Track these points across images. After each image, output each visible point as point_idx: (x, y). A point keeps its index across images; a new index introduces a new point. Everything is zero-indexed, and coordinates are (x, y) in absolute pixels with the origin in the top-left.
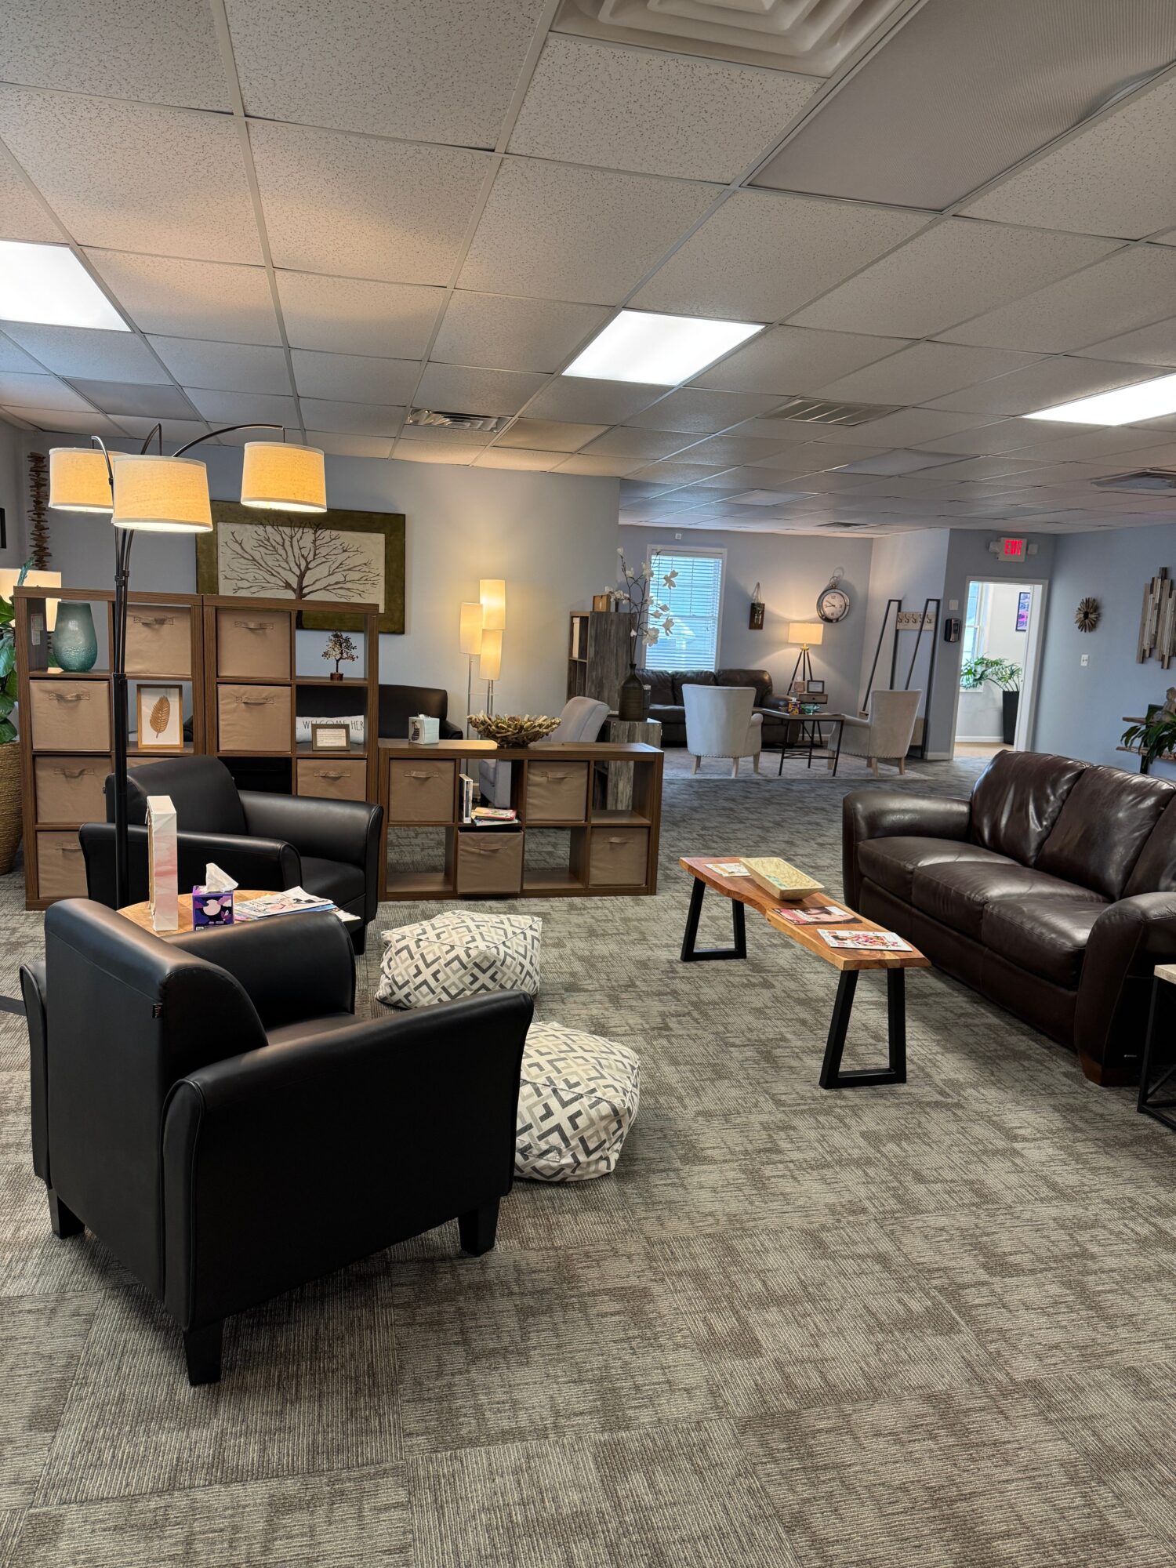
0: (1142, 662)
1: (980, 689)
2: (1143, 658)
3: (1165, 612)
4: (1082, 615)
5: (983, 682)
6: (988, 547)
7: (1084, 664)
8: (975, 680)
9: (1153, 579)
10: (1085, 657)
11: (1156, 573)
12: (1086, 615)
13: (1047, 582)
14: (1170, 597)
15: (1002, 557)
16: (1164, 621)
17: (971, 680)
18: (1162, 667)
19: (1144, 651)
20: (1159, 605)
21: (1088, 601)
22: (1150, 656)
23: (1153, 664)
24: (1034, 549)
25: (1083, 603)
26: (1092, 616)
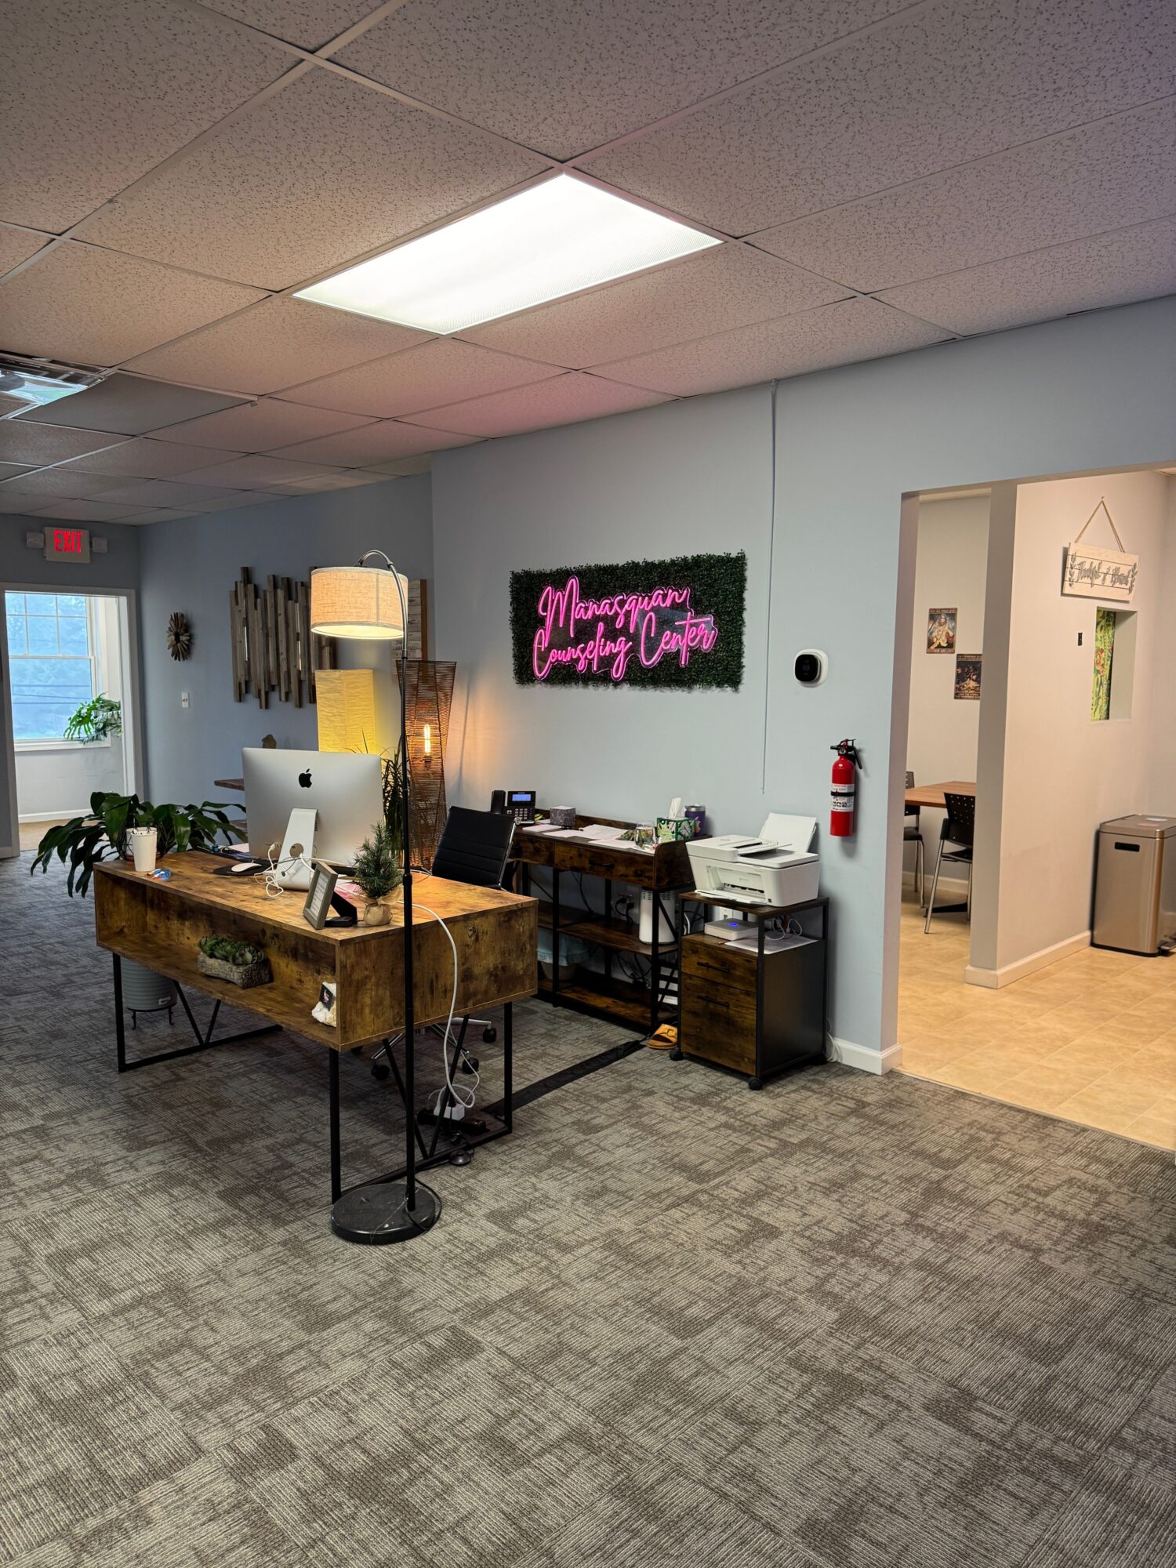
0: (240, 701)
1: (106, 741)
2: (240, 698)
3: (254, 630)
4: (173, 637)
5: (109, 734)
6: (25, 540)
7: (185, 705)
8: (98, 730)
9: (236, 583)
10: (184, 696)
11: (239, 577)
12: (177, 636)
13: (133, 592)
14: (256, 608)
15: (51, 555)
16: (254, 644)
17: (93, 730)
18: (261, 707)
19: (240, 684)
20: (246, 619)
21: (176, 615)
22: (247, 692)
23: (252, 702)
24: (101, 545)
25: (172, 619)
26: (183, 638)
